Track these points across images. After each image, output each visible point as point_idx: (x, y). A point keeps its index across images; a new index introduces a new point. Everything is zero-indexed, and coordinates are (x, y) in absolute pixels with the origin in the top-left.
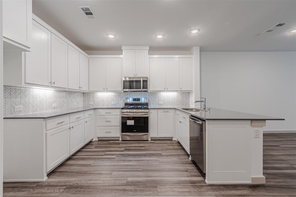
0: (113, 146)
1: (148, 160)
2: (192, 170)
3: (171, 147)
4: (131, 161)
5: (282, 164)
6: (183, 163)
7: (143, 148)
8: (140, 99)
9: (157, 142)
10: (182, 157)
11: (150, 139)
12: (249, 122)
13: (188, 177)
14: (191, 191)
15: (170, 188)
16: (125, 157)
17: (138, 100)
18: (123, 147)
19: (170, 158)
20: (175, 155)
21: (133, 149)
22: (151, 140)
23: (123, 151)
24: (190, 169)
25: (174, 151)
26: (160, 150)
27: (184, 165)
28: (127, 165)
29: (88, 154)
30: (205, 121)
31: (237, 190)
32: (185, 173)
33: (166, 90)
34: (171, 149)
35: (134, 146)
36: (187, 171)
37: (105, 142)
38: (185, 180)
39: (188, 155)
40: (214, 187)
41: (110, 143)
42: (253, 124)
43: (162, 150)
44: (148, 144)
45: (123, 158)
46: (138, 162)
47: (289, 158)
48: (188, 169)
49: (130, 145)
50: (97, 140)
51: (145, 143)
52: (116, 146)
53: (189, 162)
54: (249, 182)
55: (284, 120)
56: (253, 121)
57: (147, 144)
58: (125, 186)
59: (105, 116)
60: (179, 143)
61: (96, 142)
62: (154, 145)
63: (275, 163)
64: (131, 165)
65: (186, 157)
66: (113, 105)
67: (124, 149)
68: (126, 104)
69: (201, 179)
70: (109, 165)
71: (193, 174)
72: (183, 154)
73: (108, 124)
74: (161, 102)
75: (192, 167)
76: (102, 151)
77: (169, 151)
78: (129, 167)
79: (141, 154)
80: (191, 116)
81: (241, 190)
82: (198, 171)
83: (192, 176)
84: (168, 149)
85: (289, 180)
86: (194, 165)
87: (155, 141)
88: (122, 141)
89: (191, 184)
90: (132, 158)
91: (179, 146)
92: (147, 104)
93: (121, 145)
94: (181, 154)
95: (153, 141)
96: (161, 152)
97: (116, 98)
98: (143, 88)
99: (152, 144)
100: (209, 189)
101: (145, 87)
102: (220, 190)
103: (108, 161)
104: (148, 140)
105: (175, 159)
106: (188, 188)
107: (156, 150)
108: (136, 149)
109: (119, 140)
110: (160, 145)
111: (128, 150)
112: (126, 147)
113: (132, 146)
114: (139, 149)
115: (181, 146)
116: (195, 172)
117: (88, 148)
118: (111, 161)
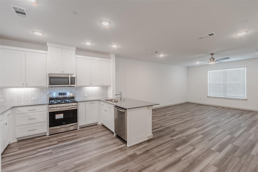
0: (42, 142)
1: (85, 145)
2: (118, 141)
3: (99, 130)
4: (70, 150)
5: (157, 126)
6: (111, 139)
7: (75, 137)
8: (66, 93)
9: (86, 129)
10: (109, 136)
11: (78, 128)
12: (147, 107)
13: (117, 147)
14: (121, 154)
15: (109, 157)
16: (63, 148)
17: (64, 94)
18: (55, 141)
19: (101, 138)
20: (103, 135)
21: (66, 140)
22: (80, 128)
23: (57, 144)
24: (116, 142)
25: (101, 133)
26: (90, 135)
27: (112, 140)
28: (68, 154)
29: (15, 158)
30: (126, 109)
31: (142, 145)
32: (114, 145)
33: (91, 85)
34: (99, 132)
35: (65, 137)
36: (115, 143)
37: (28, 142)
38: (115, 150)
39: (113, 133)
40: (132, 147)
41: (35, 140)
42: (148, 108)
43: (92, 134)
44: (79, 132)
45: (61, 150)
46: (77, 148)
47: (160, 122)
48: (115, 142)
49: (62, 137)
50: (16, 141)
51: (75, 132)
52: (45, 141)
53: (115, 138)
54: (147, 139)
55: (159, 104)
56: (148, 107)
57: (77, 132)
58: (76, 169)
59: (28, 114)
60: (103, 125)
61: (16, 144)
62: (84, 132)
63: (155, 126)
64: (72, 153)
65: (111, 135)
66: (33, 100)
67: (57, 142)
68: (51, 99)
69: (124, 145)
70: (50, 159)
71: (119, 144)
72: (109, 133)
73: (33, 121)
74: (86, 95)
75: (117, 140)
76: (33, 150)
77: (98, 134)
78: (71, 155)
79: (77, 142)
80: (116, 106)
81: (144, 144)
82: (121, 142)
83: (119, 145)
84: (97, 132)
85: (160, 133)
86: (118, 139)
87: (83, 128)
88: (50, 135)
89: (120, 150)
90: (69, 147)
91: (104, 128)
92: (73, 98)
93: (51, 140)
94: (107, 133)
95: (82, 129)
96: (92, 136)
97: (37, 93)
98: (71, 84)
99: (82, 131)
100: (130, 150)
101: (73, 83)
102: (135, 148)
103: (47, 157)
104: (77, 129)
105: (105, 138)
106: (119, 153)
107: (87, 136)
108: (70, 139)
109: (46, 135)
110: (90, 130)
111: (61, 142)
112: (58, 140)
113: (64, 138)
114: (73, 139)
115: (106, 127)
116: (120, 143)
117: (8, 152)
118: (49, 156)
